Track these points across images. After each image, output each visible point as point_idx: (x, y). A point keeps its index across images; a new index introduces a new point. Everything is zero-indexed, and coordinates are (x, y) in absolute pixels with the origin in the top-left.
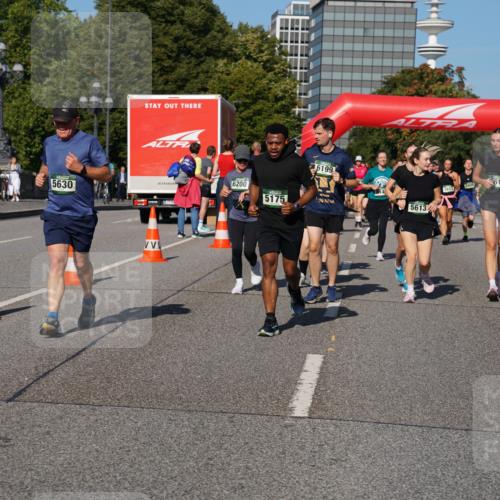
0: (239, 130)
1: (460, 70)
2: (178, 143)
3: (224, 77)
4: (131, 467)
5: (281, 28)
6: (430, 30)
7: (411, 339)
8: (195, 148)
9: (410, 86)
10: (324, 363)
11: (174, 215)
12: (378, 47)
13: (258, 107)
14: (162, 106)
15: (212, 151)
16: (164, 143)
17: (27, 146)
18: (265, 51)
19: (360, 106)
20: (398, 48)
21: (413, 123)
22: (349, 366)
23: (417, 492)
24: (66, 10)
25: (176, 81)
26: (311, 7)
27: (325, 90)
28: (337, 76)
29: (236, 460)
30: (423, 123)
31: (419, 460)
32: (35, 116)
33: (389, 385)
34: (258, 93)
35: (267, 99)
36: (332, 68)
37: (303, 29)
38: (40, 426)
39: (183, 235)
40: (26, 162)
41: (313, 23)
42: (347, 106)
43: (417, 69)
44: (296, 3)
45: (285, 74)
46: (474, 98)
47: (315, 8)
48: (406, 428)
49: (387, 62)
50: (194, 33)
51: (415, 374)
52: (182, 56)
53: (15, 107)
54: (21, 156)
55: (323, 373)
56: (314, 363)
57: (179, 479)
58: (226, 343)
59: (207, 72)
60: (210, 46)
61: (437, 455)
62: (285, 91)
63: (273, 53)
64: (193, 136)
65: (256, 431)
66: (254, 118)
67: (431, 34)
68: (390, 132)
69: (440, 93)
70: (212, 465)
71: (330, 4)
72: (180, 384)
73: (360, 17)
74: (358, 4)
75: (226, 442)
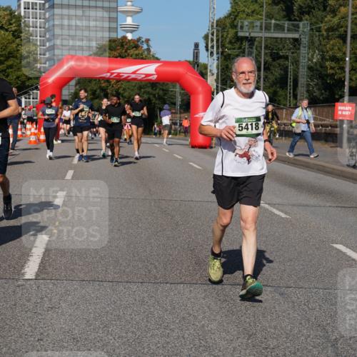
1: (147, 41)
5: (25, 8)
6: (127, 13)
9: (115, 50)
13: (10, 62)
18: (14, 24)
21: (116, 76)
23: (105, 326)
30: (122, 76)
31: (109, 305)
33: (93, 255)
34: (10, 53)
35: (16, 57)
43: (119, 39)
46: (157, 60)
48: (101, 283)
51: (111, 246)
55: (48, 248)
61: (121, 301)
63: (19, 25)
66: (7, 71)
67: (128, 16)
68: (102, 82)
69: (134, 56)
73: (79, 3)
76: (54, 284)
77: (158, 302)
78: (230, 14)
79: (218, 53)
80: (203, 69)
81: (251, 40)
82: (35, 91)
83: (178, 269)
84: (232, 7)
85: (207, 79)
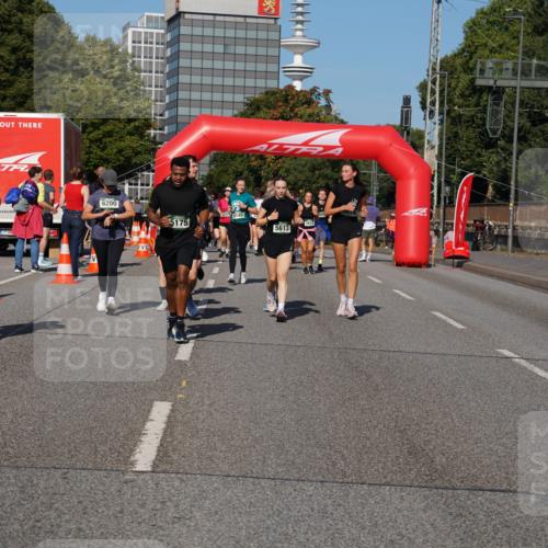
0: (87, 153)
1: (327, 93)
2: (15, 167)
6: (296, 48)
7: (267, 384)
9: (275, 108)
10: (172, 411)
11: (11, 247)
12: (240, 66)
13: (108, 128)
15: (49, 175)
19: (219, 129)
20: (261, 67)
21: (275, 149)
22: (200, 415)
25: (15, 97)
26: (166, 19)
27: (182, 111)
28: (196, 95)
29: (67, 521)
30: (286, 149)
31: (269, 516)
33: (242, 435)
36: (191, 87)
39: (21, 269)
41: (168, 38)
42: (205, 129)
43: (282, 91)
44: (149, 14)
46: (342, 124)
47: (170, 21)
48: (257, 481)
49: (250, 82)
51: (271, 422)
52: (22, 69)
55: (171, 422)
56: (161, 411)
61: (290, 510)
64: (33, 159)
65: (92, 488)
66: (104, 140)
67: (295, 53)
68: (253, 158)
69: (306, 117)
70: (40, 528)
71: (187, 16)
72: (8, 437)
73: (219, 32)
74: (218, 18)
75: (58, 501)
76: (182, 481)
77: (348, 513)
78: (463, 50)
79: (441, 113)
80: (416, 137)
81: (497, 92)
82: (145, 173)
83: (380, 461)
84: (466, 39)
85: (423, 154)
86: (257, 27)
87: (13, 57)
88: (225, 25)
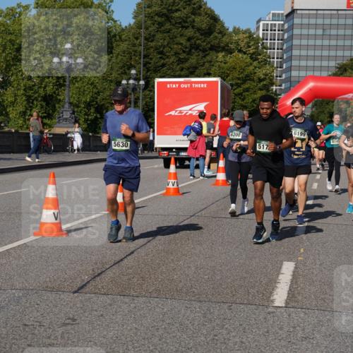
0: (233, 103)
2: (190, 112)
3: (223, 65)
4: (160, 340)
5: (263, 30)
8: (202, 115)
10: (296, 268)
11: (187, 163)
12: (333, 43)
13: (246, 86)
14: (179, 86)
15: (214, 117)
16: (181, 112)
17: (85, 114)
18: (252, 46)
19: (320, 84)
22: (314, 271)
24: (113, 19)
25: (189, 69)
26: (285, 14)
27: (294, 73)
28: (303, 63)
29: (234, 337)
32: (91, 94)
34: (247, 76)
35: (253, 80)
36: (300, 58)
37: (279, 30)
38: (96, 311)
39: (194, 177)
40: (85, 126)
41: (286, 26)
42: (311, 85)
44: (274, 12)
45: (266, 62)
47: (288, 15)
49: (340, 53)
50: (202, 35)
52: (193, 51)
53: (77, 88)
54: (81, 122)
55: (295, 275)
56: (288, 268)
57: (194, 349)
58: (225, 253)
59: (211, 62)
60: (212, 43)
62: (266, 75)
63: (257, 48)
64: (201, 107)
65: (247, 316)
66: (244, 94)
70: (217, 340)
71: (298, 12)
72: (193, 282)
73: (320, 21)
74: (319, 12)
75: (227, 324)
76: (306, 314)
86: (346, 17)
87: (188, 44)
88: (324, 17)
